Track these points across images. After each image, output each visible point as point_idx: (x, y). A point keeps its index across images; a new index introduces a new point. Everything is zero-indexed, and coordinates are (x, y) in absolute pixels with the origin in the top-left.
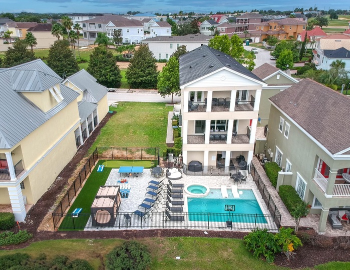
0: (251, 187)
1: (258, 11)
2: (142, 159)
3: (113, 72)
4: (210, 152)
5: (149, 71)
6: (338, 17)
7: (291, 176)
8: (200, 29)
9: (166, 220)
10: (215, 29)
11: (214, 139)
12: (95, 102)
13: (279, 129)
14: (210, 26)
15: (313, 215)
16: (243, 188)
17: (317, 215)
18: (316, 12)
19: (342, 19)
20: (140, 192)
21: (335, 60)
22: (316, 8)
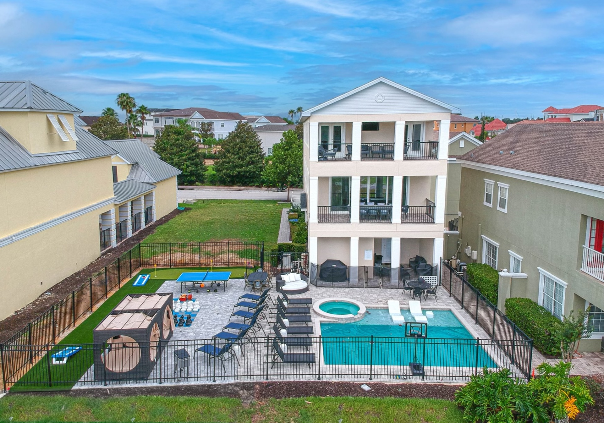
0: (447, 305)
2: (228, 265)
3: (193, 160)
4: (362, 240)
5: (251, 158)
7: (525, 280)
9: (274, 362)
12: (150, 182)
13: (485, 203)
15: (586, 354)
16: (432, 306)
17: (593, 353)
20: (220, 316)
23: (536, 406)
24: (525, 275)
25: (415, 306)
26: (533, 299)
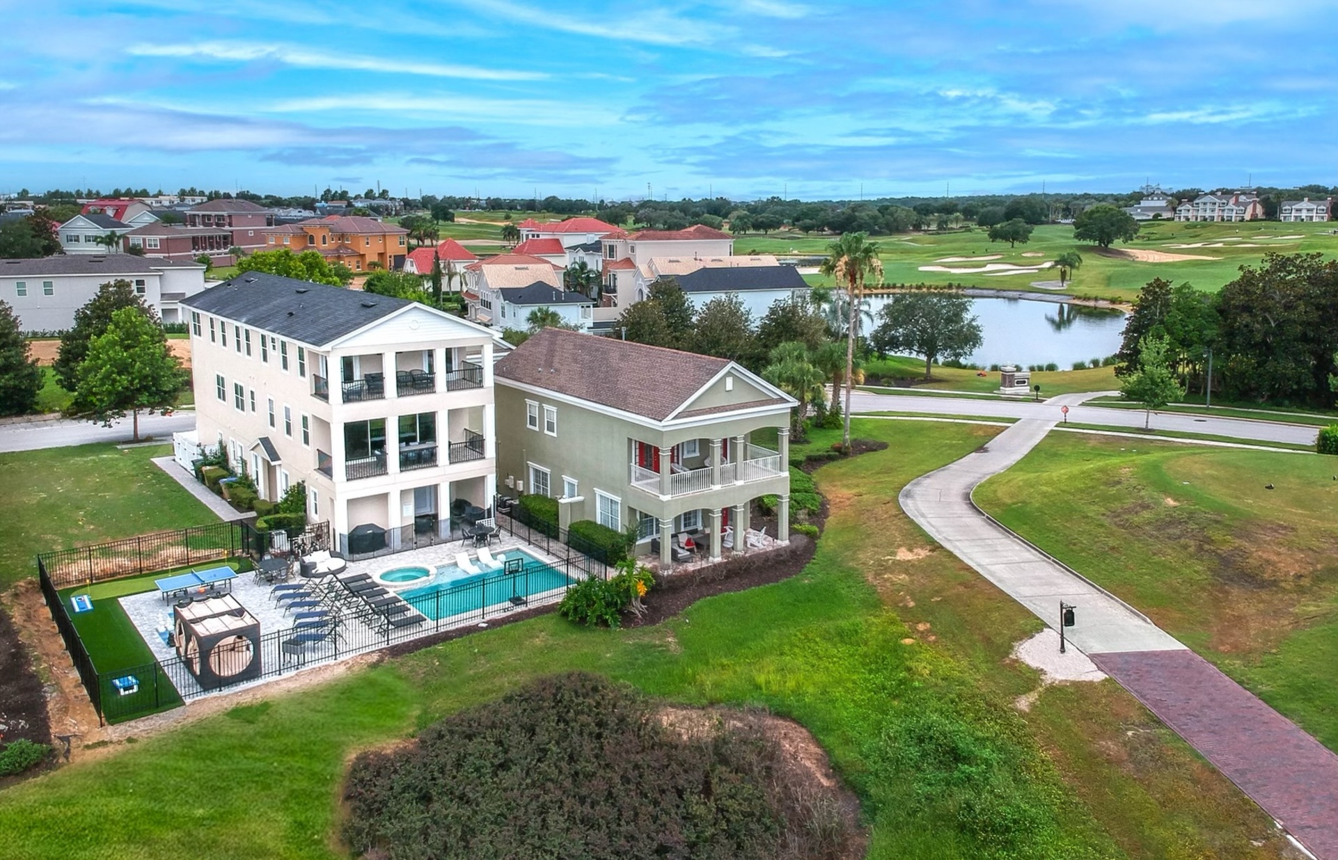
0: (513, 545)
1: (202, 194)
2: (189, 565)
4: (402, 494)
6: (453, 215)
7: (582, 503)
8: (62, 239)
10: (121, 242)
11: (407, 462)
13: (529, 426)
14: (103, 232)
15: (641, 557)
16: (500, 550)
18: (389, 203)
19: (464, 221)
21: (535, 308)
22: (385, 192)
23: (618, 594)
24: (581, 498)
25: (484, 553)
26: (591, 519)
